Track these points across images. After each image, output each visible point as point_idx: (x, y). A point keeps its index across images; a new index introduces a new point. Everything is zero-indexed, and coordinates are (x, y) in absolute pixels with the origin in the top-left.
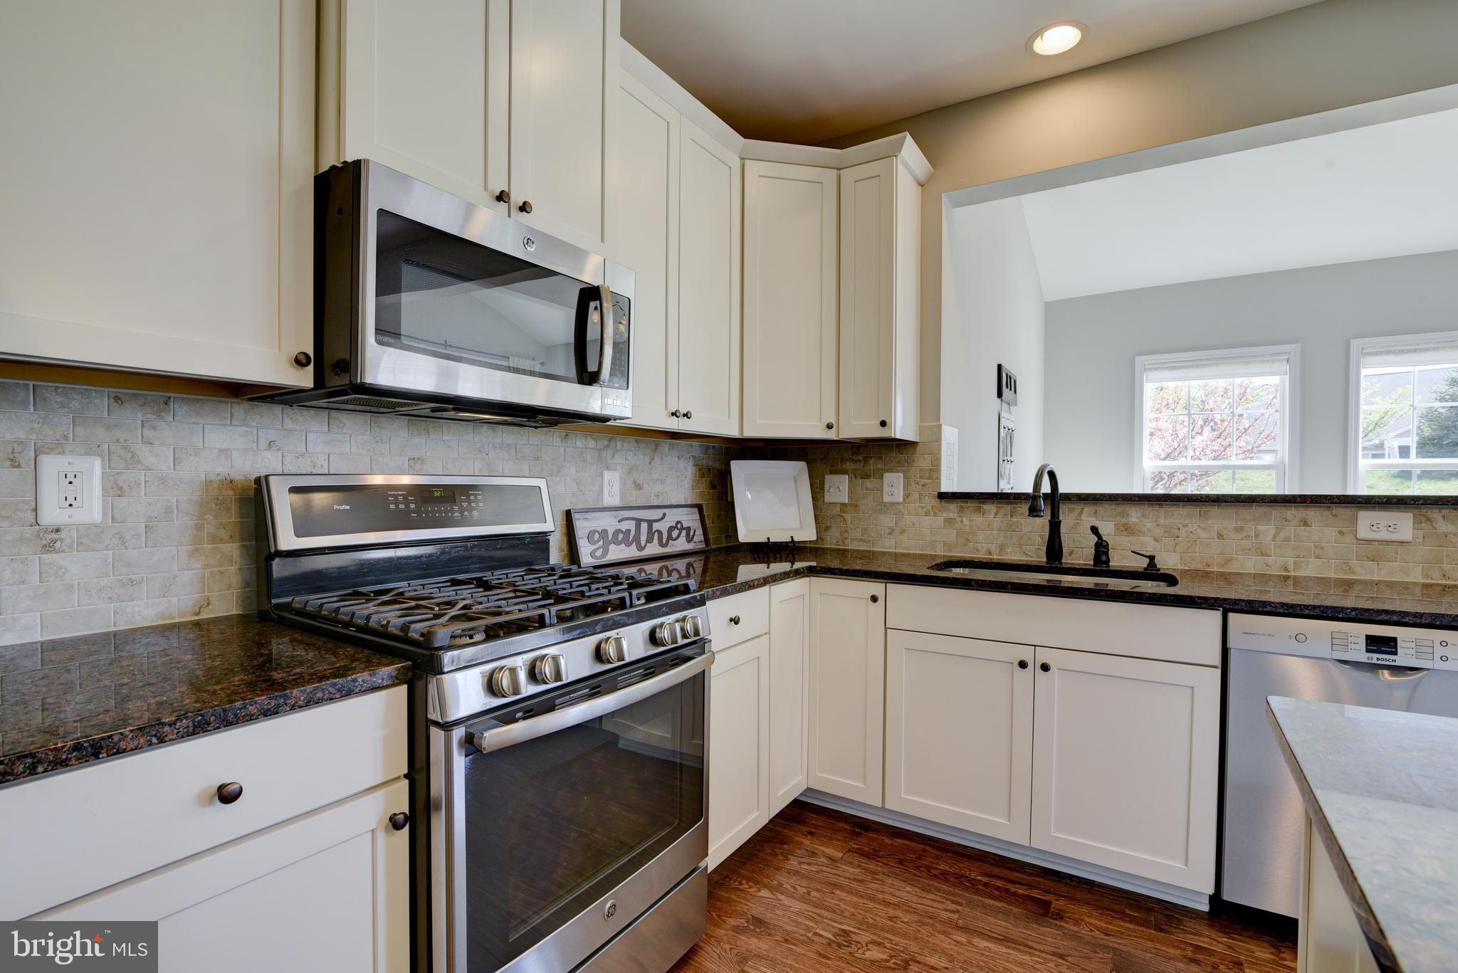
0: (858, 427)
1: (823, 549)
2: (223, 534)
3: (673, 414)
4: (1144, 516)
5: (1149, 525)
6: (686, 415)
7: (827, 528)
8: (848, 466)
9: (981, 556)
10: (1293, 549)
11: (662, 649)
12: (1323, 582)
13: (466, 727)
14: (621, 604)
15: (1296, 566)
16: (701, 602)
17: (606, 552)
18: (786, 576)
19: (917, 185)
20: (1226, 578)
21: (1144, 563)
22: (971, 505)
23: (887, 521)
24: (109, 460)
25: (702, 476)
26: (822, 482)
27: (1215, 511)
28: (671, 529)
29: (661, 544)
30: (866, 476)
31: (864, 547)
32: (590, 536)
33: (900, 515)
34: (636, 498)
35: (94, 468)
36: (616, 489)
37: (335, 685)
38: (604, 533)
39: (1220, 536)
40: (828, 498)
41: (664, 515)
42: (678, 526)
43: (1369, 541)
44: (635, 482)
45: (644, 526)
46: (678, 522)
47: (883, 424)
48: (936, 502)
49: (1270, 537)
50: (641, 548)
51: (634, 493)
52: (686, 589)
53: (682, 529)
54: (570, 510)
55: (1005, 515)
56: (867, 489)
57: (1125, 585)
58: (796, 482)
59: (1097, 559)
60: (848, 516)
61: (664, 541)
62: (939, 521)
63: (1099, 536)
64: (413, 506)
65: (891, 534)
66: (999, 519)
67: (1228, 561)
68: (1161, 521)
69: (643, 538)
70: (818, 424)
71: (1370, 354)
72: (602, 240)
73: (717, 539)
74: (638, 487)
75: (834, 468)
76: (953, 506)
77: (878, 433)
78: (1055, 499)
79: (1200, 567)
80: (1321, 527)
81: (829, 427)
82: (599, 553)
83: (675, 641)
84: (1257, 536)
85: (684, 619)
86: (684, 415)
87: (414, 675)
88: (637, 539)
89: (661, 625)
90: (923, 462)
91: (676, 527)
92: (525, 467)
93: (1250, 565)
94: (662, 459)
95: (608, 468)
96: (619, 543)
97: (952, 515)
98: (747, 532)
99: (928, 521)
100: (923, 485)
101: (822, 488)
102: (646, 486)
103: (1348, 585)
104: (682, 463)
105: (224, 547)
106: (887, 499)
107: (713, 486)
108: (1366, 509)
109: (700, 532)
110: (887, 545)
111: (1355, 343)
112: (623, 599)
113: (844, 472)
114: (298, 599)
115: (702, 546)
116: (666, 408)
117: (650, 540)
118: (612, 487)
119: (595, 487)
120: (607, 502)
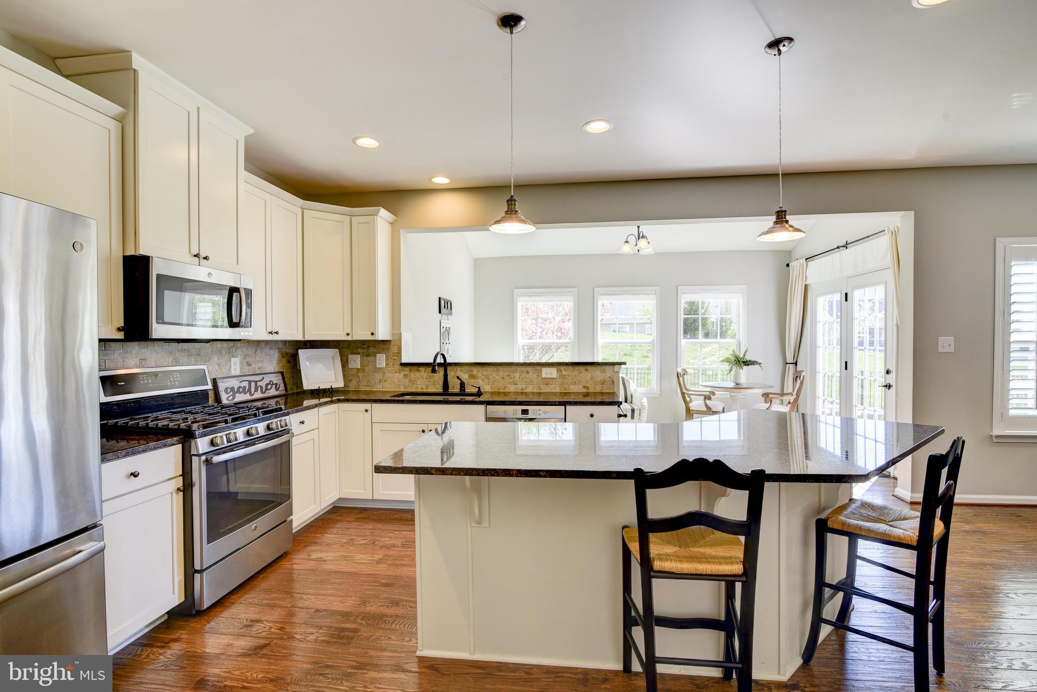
0: (362, 334)
1: (348, 391)
3: (270, 333)
4: (478, 371)
5: (480, 375)
6: (277, 333)
7: (350, 381)
8: (360, 350)
9: (419, 390)
10: (525, 382)
11: (272, 432)
12: (533, 393)
13: (206, 456)
14: (255, 415)
15: (526, 389)
16: (288, 414)
17: (234, 398)
18: (326, 403)
19: (389, 224)
20: (505, 394)
21: (477, 390)
22: (414, 368)
23: (378, 376)
25: (283, 357)
26: (347, 359)
27: (501, 368)
28: (267, 385)
29: (262, 392)
30: (368, 355)
31: (368, 389)
32: (226, 389)
33: (384, 373)
34: (248, 370)
36: (238, 367)
37: (161, 443)
38: (232, 389)
39: (503, 378)
40: (350, 366)
41: (263, 378)
42: (271, 383)
43: (545, 378)
44: (247, 362)
45: (253, 384)
46: (270, 381)
47: (372, 334)
48: (400, 367)
49: (518, 378)
50: (251, 395)
51: (247, 368)
52: (281, 409)
53: (273, 384)
54: (215, 379)
55: (428, 372)
56: (369, 361)
57: (471, 398)
58: (333, 359)
59: (461, 389)
60: (360, 375)
61: (264, 391)
62: (401, 375)
63: (461, 380)
64: (150, 381)
65: (380, 382)
66: (425, 374)
67: (505, 388)
68: (484, 373)
69: (253, 390)
70: (342, 333)
71: (601, 294)
72: (237, 264)
73: (291, 388)
74: (249, 364)
75: (354, 351)
76: (407, 369)
77: (370, 338)
78: (445, 365)
79: (497, 390)
80: (532, 374)
81: (348, 334)
82: (231, 398)
83: (278, 429)
84: (514, 378)
85: (280, 421)
86: (275, 333)
87: (184, 440)
88: (249, 390)
89: (272, 423)
90: (394, 349)
91: (270, 384)
92: (193, 360)
93: (512, 389)
94: (261, 350)
95: (233, 357)
96: (241, 393)
97: (407, 373)
98: (307, 386)
99: (397, 375)
100: (394, 360)
101: (347, 361)
102: (253, 364)
103: (540, 394)
104: (272, 352)
106: (378, 366)
107: (289, 362)
108: (544, 367)
109: (282, 385)
110: (378, 387)
112: (256, 413)
113: (358, 353)
114: (110, 421)
115: (284, 392)
116: (266, 330)
117: (256, 390)
118: (236, 365)
119: (228, 367)
120: (234, 373)
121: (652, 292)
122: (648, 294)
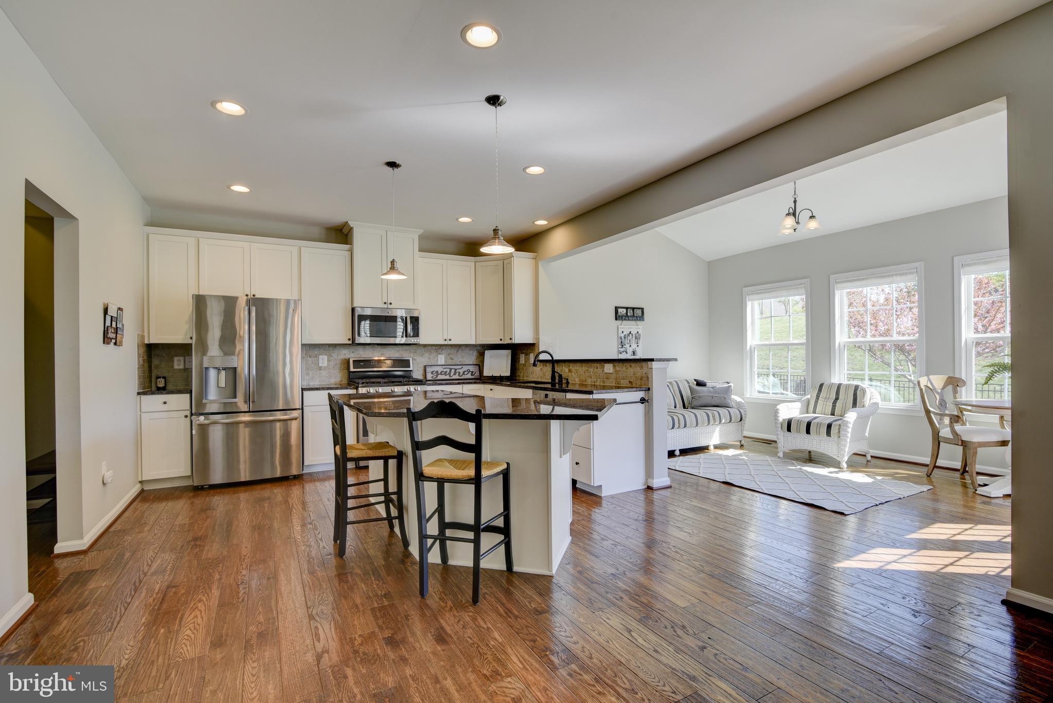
1: (511, 378)
2: (345, 369)
3: (445, 340)
8: (524, 351)
17: (437, 377)
21: (568, 381)
24: (328, 356)
25: (474, 354)
28: (464, 372)
29: (459, 375)
30: (527, 355)
31: (527, 378)
32: (432, 372)
34: (450, 362)
35: (326, 357)
36: (443, 360)
38: (437, 372)
41: (462, 368)
42: (469, 371)
44: (451, 358)
45: (453, 370)
47: (511, 339)
50: (450, 376)
51: (450, 361)
53: (470, 371)
54: (425, 366)
58: (506, 356)
60: (524, 368)
61: (461, 375)
62: (539, 369)
63: (558, 373)
69: (452, 373)
71: (839, 283)
74: (452, 359)
81: (501, 340)
82: (434, 377)
86: (449, 340)
88: (450, 374)
91: (467, 371)
94: (462, 351)
95: (439, 355)
96: (443, 374)
98: (486, 373)
101: (514, 358)
102: (455, 359)
104: (471, 352)
105: (345, 371)
107: (479, 358)
109: (477, 372)
111: (832, 277)
116: (443, 338)
117: (455, 374)
118: (441, 359)
119: (436, 359)
120: (439, 363)
121: (912, 271)
122: (906, 274)
